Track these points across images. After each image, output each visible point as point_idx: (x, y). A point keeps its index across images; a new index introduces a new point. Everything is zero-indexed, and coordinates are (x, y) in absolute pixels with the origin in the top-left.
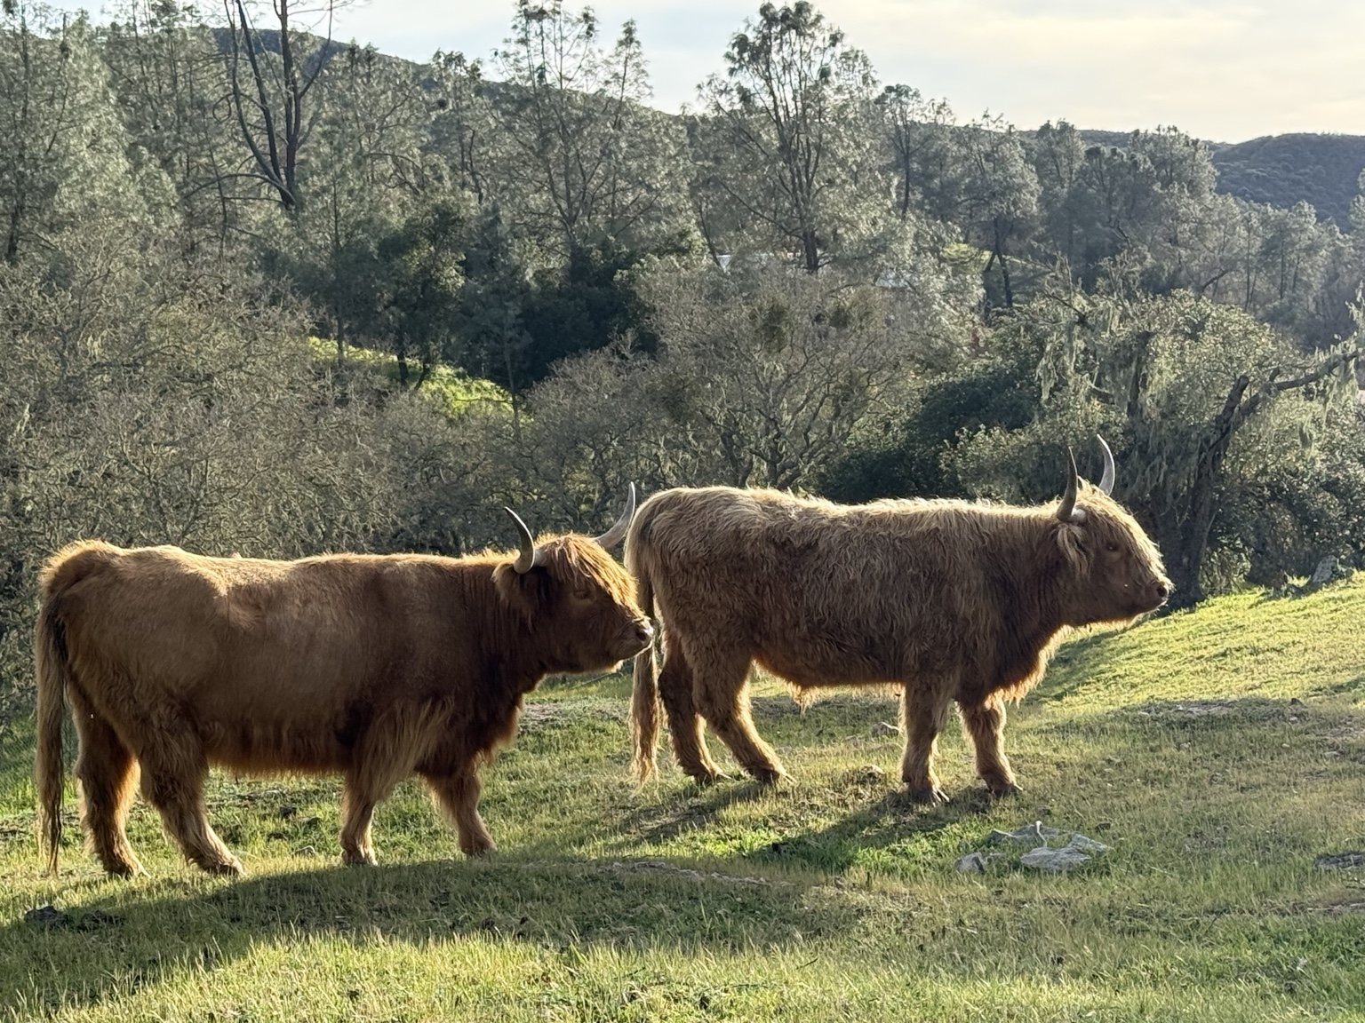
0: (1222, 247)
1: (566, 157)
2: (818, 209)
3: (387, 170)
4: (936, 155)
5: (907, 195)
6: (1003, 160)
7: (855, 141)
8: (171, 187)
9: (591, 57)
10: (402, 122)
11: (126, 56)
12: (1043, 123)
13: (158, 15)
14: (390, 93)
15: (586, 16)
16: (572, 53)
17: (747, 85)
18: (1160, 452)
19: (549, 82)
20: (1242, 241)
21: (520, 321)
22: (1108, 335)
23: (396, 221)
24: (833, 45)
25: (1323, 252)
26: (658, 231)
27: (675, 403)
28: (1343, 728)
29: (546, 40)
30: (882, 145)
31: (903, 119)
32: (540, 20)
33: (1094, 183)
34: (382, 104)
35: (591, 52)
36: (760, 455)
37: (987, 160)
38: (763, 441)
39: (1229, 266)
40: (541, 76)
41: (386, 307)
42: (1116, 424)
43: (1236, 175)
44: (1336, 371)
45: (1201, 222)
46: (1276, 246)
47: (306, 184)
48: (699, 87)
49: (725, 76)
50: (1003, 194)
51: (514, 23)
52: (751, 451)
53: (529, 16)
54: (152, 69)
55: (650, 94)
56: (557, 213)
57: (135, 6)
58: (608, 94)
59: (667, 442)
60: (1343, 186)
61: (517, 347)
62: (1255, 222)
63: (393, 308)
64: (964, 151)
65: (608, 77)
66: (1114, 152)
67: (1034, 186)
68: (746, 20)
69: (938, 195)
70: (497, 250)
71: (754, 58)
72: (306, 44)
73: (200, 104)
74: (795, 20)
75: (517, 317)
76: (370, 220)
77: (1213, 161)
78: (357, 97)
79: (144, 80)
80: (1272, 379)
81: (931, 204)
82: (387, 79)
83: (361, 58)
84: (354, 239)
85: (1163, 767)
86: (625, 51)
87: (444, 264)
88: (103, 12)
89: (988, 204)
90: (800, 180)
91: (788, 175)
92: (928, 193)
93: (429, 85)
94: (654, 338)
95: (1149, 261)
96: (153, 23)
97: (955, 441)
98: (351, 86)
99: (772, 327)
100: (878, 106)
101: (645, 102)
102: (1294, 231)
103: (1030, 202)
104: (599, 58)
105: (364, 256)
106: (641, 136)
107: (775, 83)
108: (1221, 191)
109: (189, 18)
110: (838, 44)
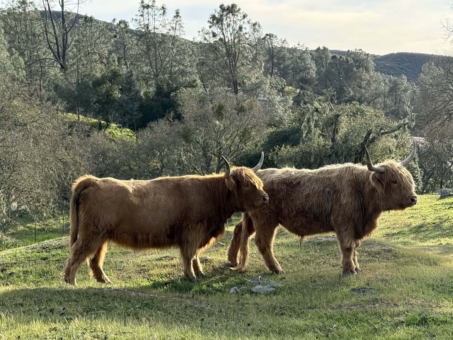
0: (376, 89)
1: (156, 54)
2: (238, 73)
3: (97, 58)
4: (282, 57)
5: (272, 70)
6: (304, 59)
7: (251, 51)
8: (23, 62)
9: (164, 21)
10: (102, 42)
11: (10, 18)
12: (318, 47)
13: (21, 5)
14: (98, 32)
15: (163, 8)
16: (158, 20)
17: (215, 31)
18: (342, 155)
19: (150, 29)
20: (383, 87)
21: (139, 109)
22: (325, 115)
23: (99, 75)
24: (244, 18)
25: (409, 92)
26: (186, 80)
27: (186, 136)
28: (372, 246)
29: (149, 15)
30: (264, 54)
31: (272, 45)
32: (148, 9)
33: (334, 67)
34: (96, 35)
35: (164, 20)
36: (214, 154)
37: (299, 59)
38: (216, 150)
39: (379, 95)
40: (147, 27)
41: (94, 104)
42: (328, 145)
43: (382, 66)
44: (401, 128)
45: (369, 81)
46: (394, 89)
47: (68, 62)
48: (199, 32)
49: (208, 28)
50: (304, 70)
51: (139, 9)
52: (211, 153)
53: (144, 7)
54: (19, 23)
55: (184, 34)
56: (152, 73)
57: (13, 2)
58: (170, 34)
59: (184, 150)
60: (417, 70)
61: (137, 117)
62: (387, 81)
63: (97, 104)
64: (291, 56)
65: (170, 28)
66: (341, 57)
67: (314, 68)
68: (215, 10)
69: (282, 70)
70: (131, 85)
71: (217, 23)
72: (70, 15)
73: (34, 35)
74: (231, 10)
75: (138, 107)
76: (89, 75)
77: (374, 61)
78: (87, 33)
79: (16, 26)
80: (380, 131)
81: (280, 73)
82: (97, 27)
83: (88, 20)
84: (84, 80)
85: (309, 258)
86: (176, 20)
87: (114, 90)
88: (2, 3)
89: (299, 73)
90: (232, 64)
91: (228, 61)
92: (279, 69)
93: (111, 30)
94: (180, 115)
95: (352, 93)
96: (19, 7)
97: (274, 150)
98: (85, 30)
99: (219, 112)
100: (264, 41)
101: (182, 37)
102: (400, 84)
103: (313, 73)
104: (167, 22)
105: (88, 86)
106: (181, 48)
107: (224, 31)
108: (376, 71)
109: (31, 6)
110: (245, 18)
